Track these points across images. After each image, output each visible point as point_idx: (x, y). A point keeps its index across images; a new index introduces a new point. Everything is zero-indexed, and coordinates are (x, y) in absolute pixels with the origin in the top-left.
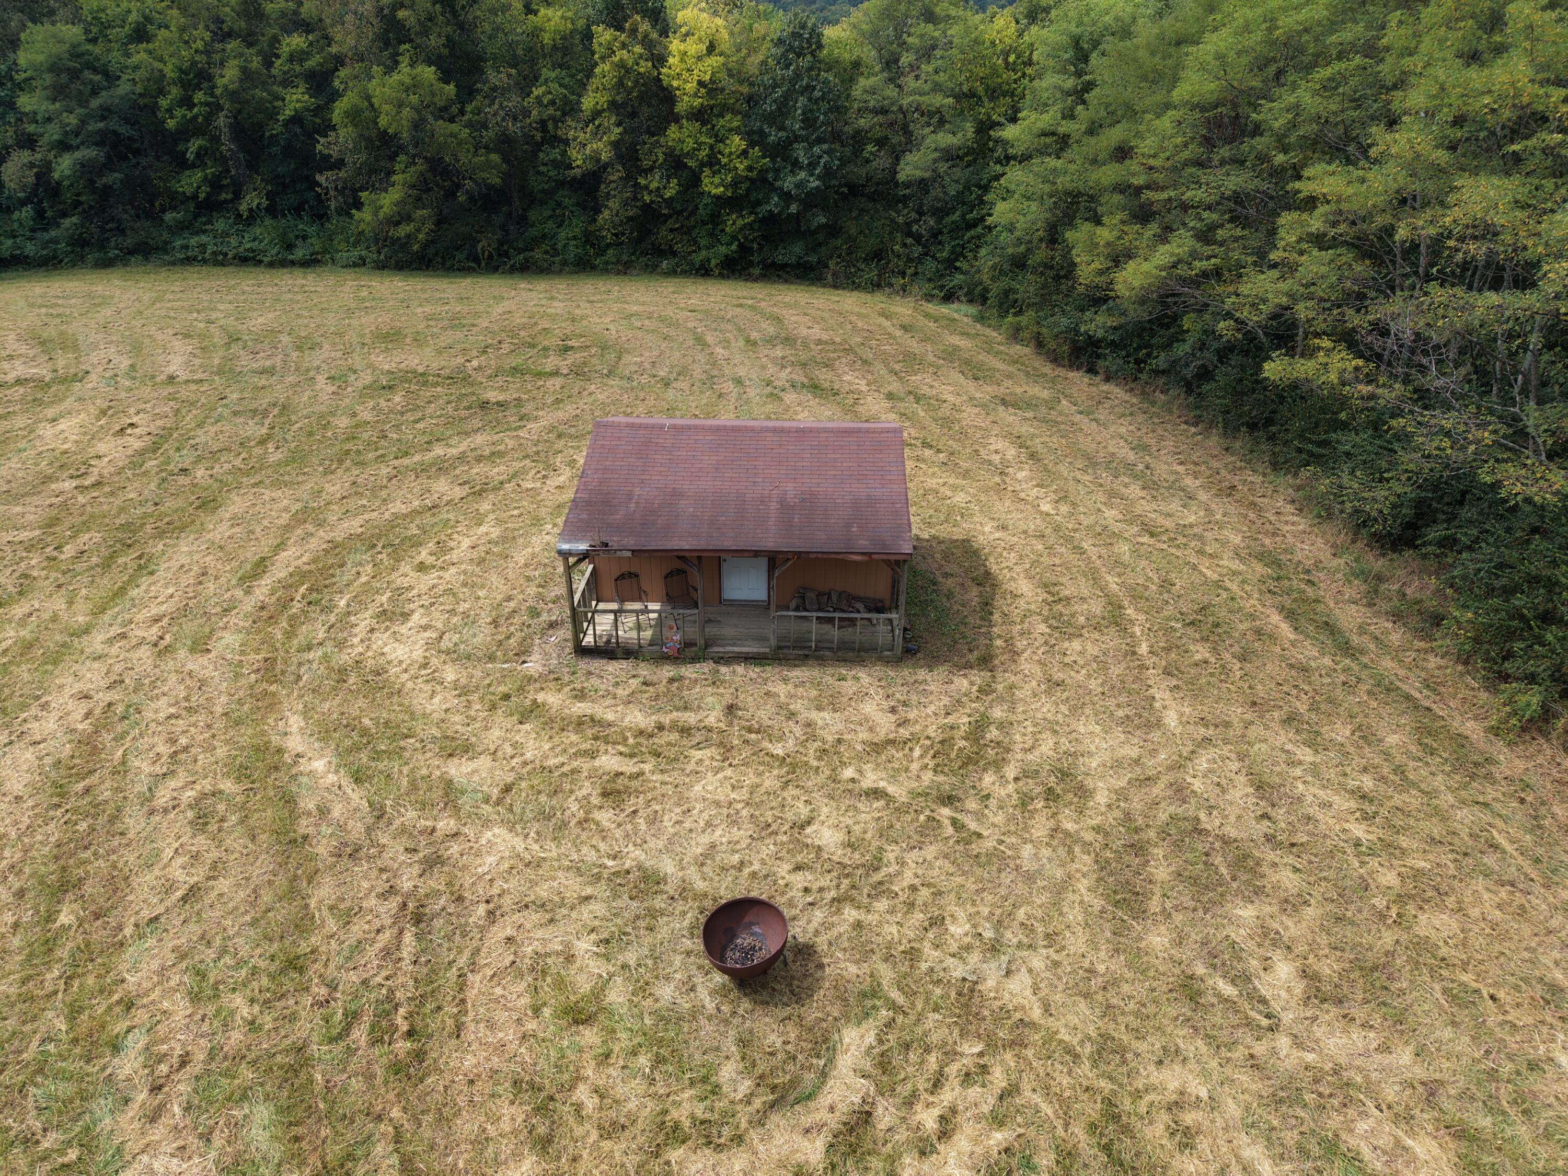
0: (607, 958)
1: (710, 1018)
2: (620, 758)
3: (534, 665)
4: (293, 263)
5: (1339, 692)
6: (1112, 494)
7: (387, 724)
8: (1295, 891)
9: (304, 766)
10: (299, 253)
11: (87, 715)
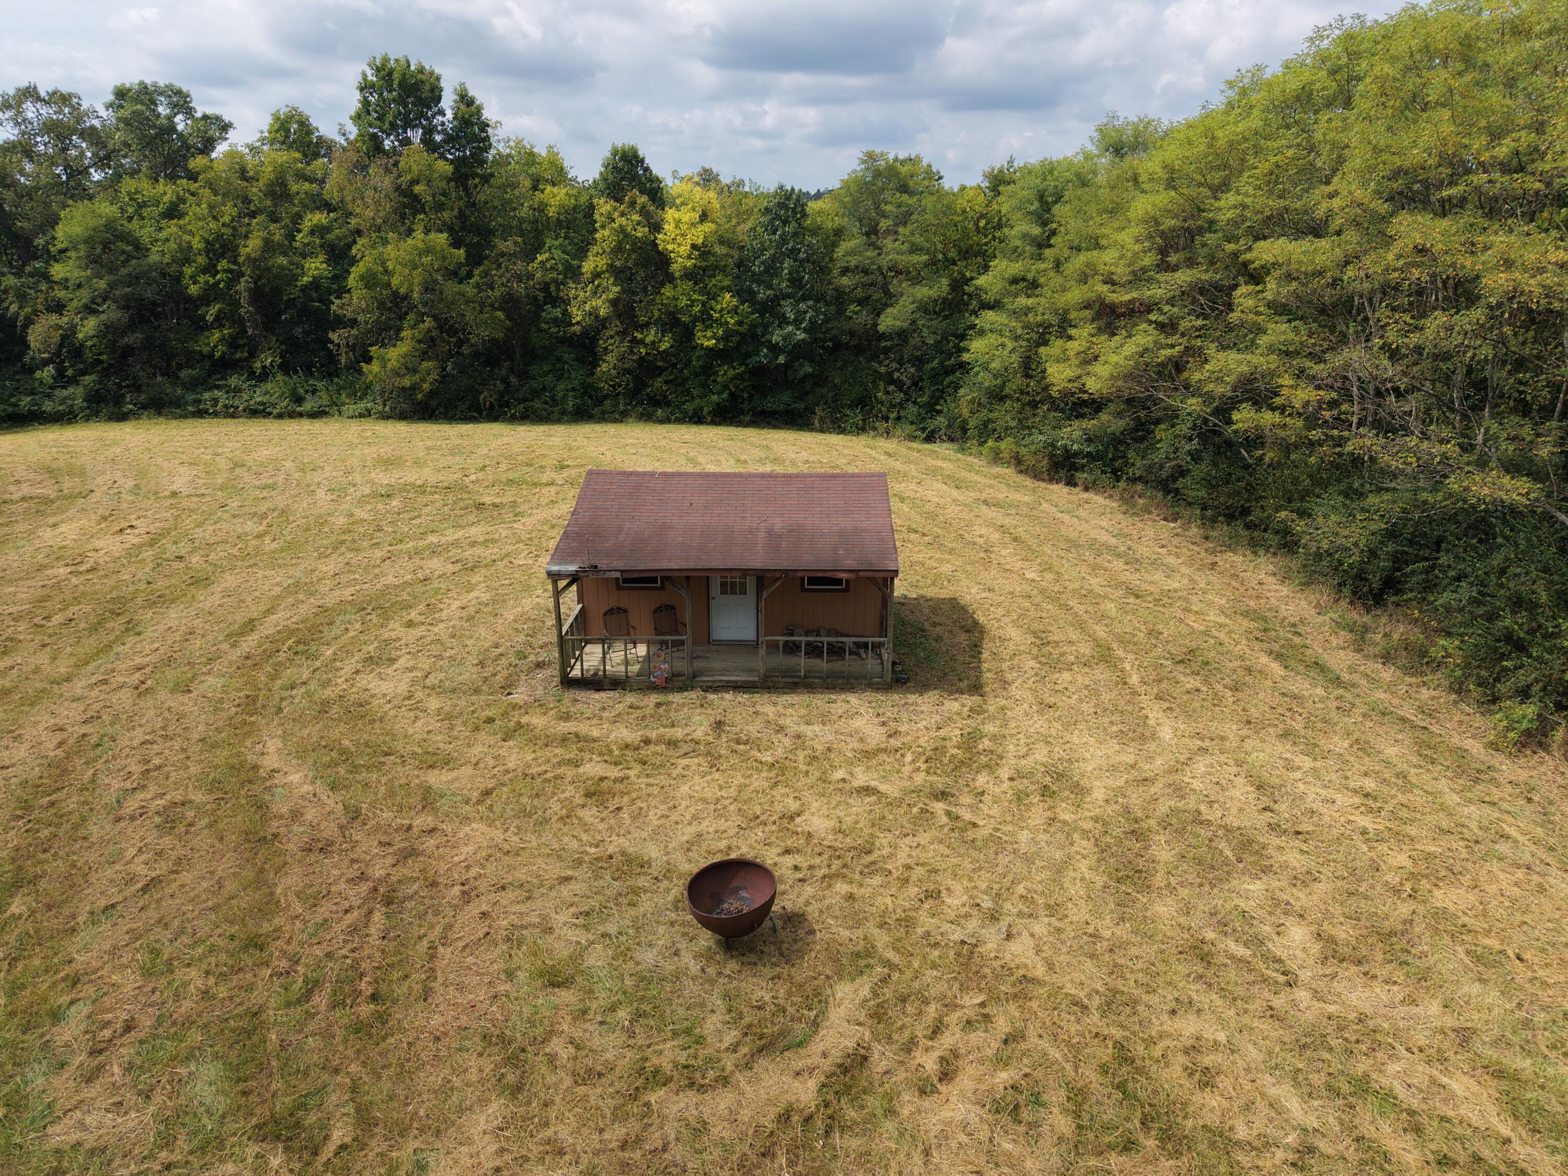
0: (586, 928)
1: (694, 979)
2: (605, 765)
3: (519, 696)
4: (301, 415)
5: (1334, 715)
6: (1095, 568)
7: (367, 745)
8: (1303, 870)
9: (278, 779)
10: (307, 406)
11: (60, 745)
